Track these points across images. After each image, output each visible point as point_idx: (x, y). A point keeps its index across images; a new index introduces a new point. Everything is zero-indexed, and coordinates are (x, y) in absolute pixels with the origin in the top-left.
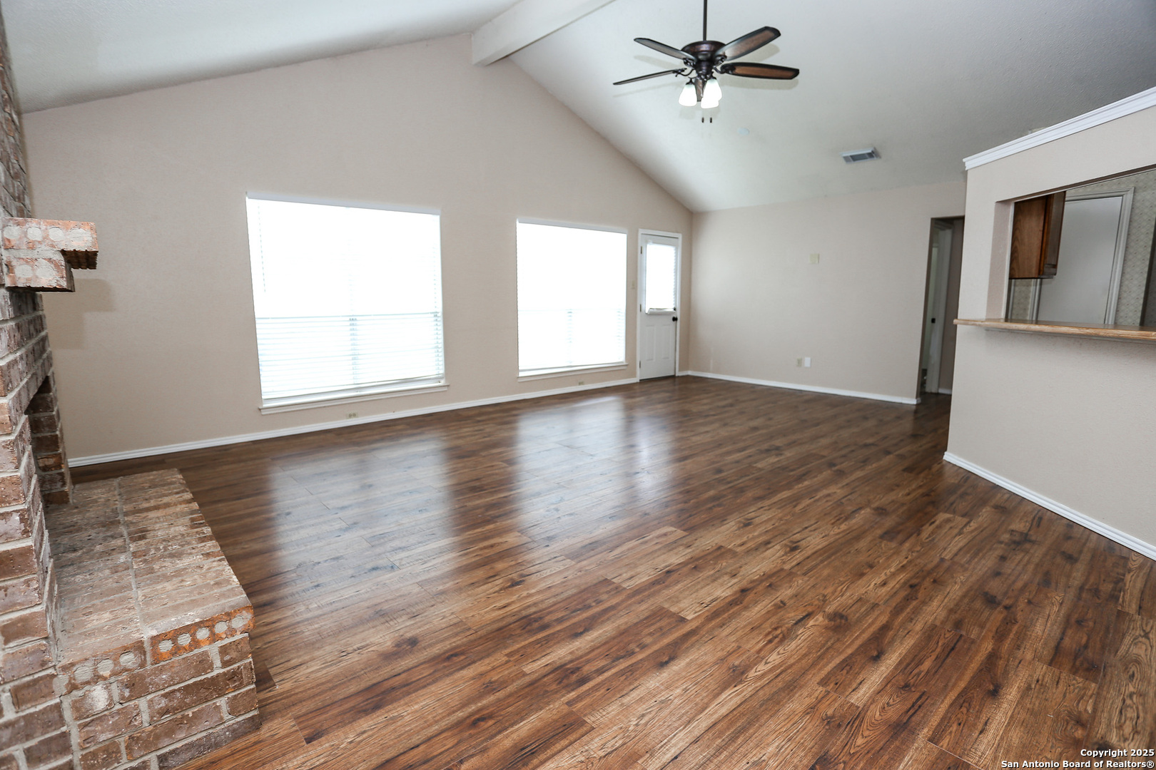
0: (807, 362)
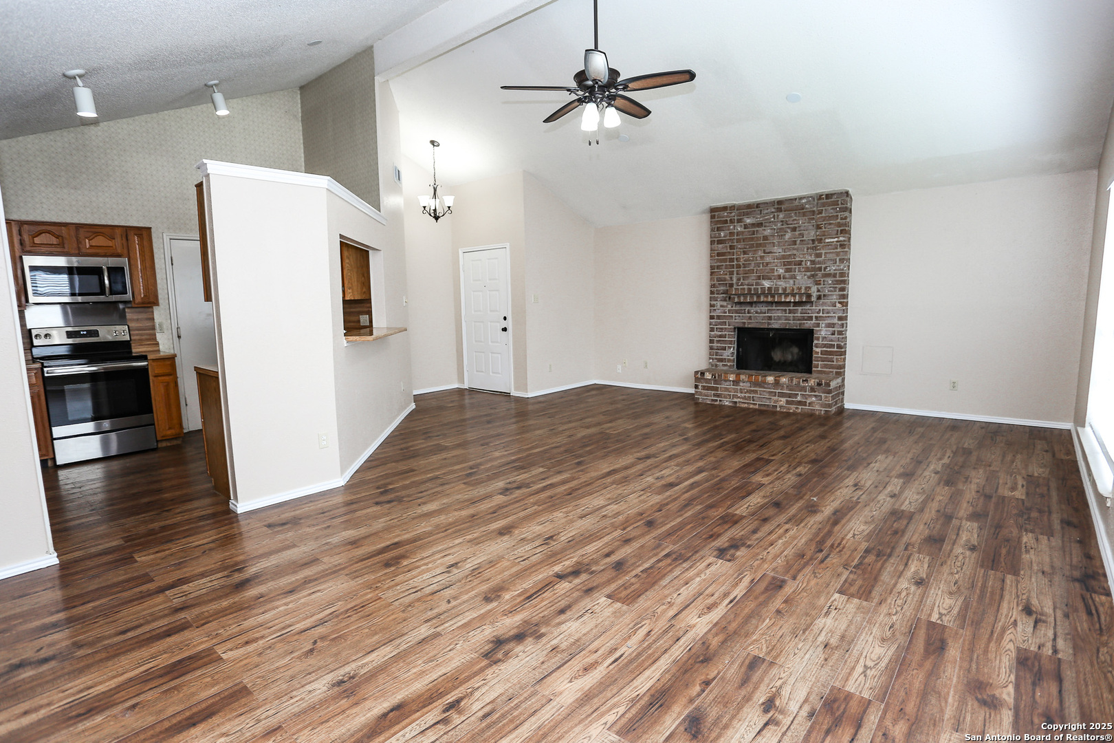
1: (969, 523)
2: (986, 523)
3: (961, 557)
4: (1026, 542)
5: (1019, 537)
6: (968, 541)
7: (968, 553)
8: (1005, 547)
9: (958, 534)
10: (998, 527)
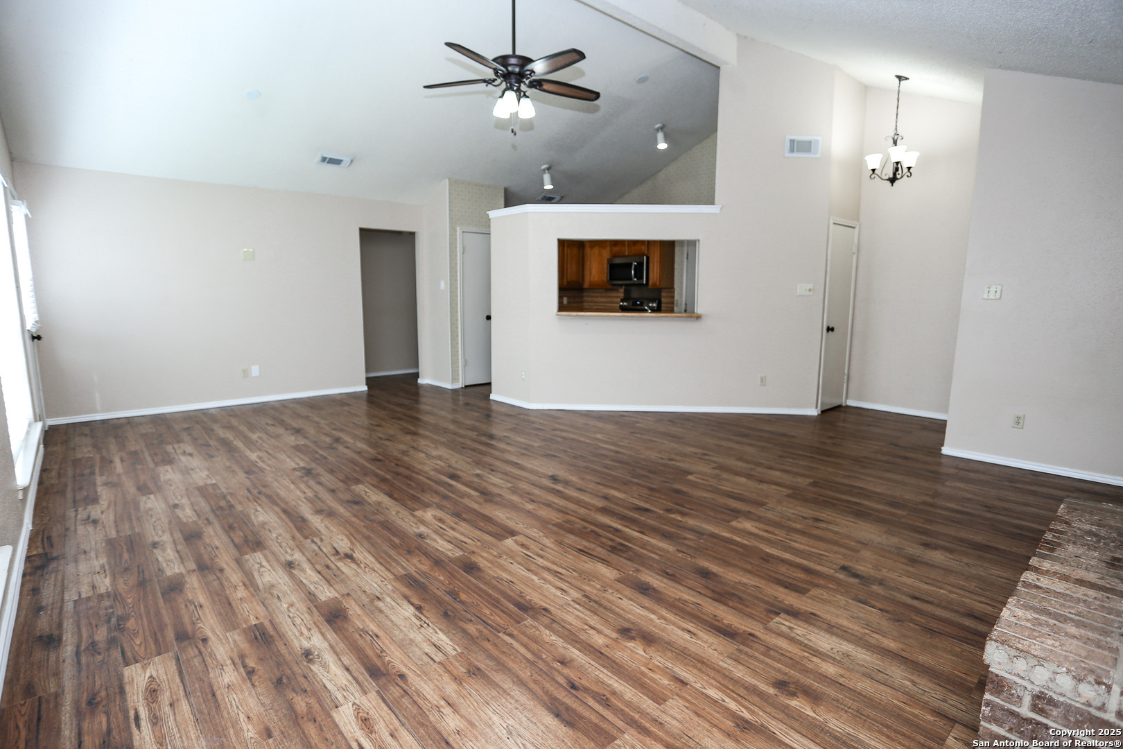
0: (255, 371)
1: (177, 571)
2: (158, 581)
3: (160, 533)
4: (106, 577)
5: (114, 580)
6: (164, 550)
7: (156, 539)
8: (126, 561)
9: (178, 552)
10: (142, 583)
